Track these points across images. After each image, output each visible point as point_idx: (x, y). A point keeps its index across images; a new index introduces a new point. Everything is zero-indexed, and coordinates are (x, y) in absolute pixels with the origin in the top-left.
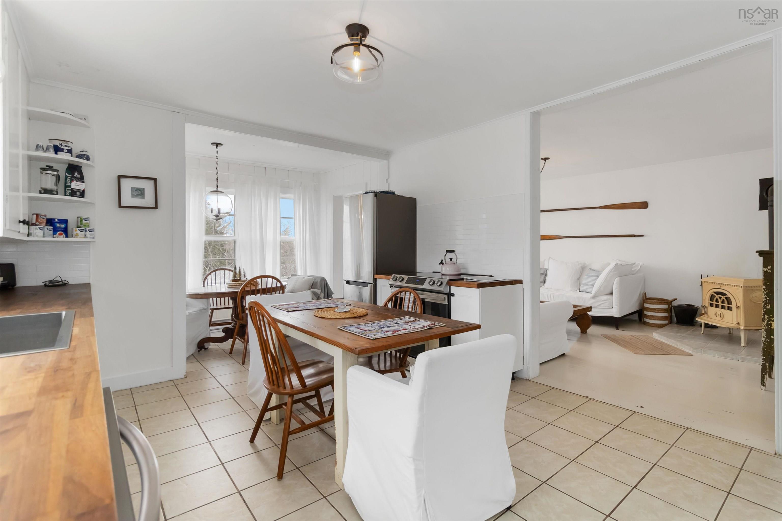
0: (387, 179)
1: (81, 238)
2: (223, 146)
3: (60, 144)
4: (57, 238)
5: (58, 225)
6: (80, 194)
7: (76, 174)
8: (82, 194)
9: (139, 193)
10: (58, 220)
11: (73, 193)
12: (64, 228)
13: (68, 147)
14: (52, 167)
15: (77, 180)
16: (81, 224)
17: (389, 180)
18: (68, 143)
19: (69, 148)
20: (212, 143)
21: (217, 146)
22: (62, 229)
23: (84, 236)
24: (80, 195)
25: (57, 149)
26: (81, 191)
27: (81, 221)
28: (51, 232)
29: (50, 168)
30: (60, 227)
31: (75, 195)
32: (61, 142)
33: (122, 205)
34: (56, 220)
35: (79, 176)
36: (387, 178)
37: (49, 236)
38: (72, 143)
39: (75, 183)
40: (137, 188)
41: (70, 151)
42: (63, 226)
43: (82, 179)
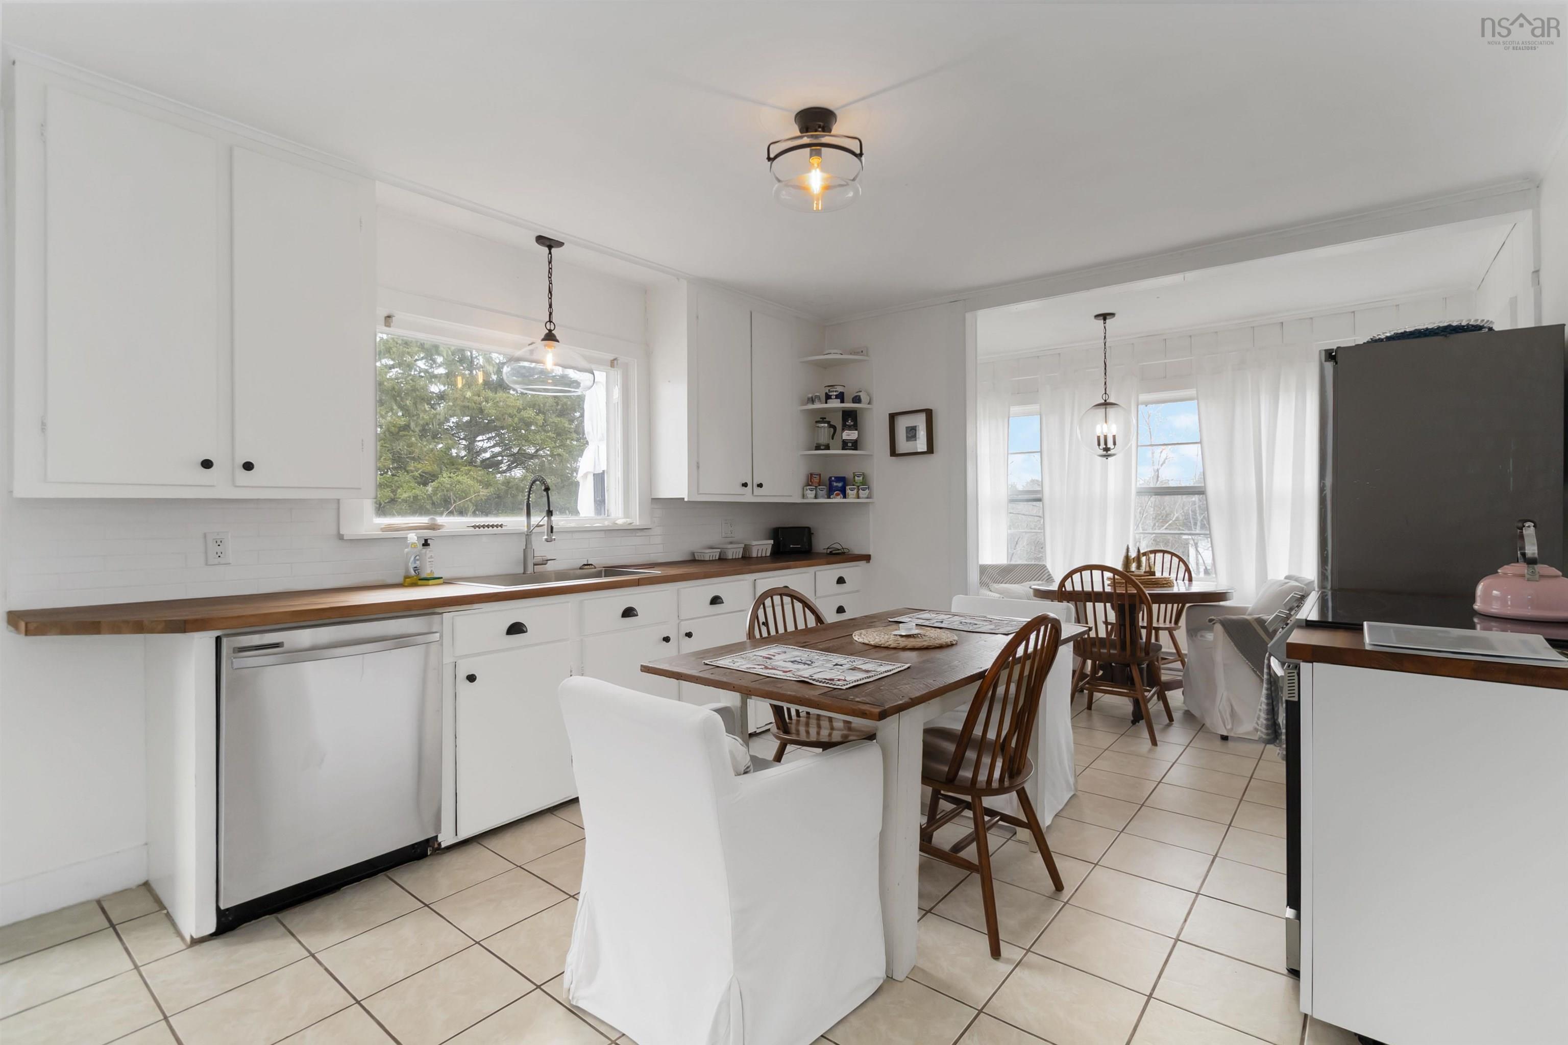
1: (852, 498)
2: (1116, 315)
3: (829, 390)
4: (834, 499)
5: (835, 484)
6: (852, 445)
7: (850, 421)
8: (855, 445)
9: (912, 433)
10: (835, 477)
11: (845, 445)
12: (841, 487)
13: (836, 391)
14: (825, 418)
15: (850, 428)
16: (855, 481)
18: (836, 387)
19: (837, 393)
20: (1097, 316)
21: (1105, 319)
22: (839, 489)
23: (855, 496)
24: (852, 446)
25: (828, 397)
26: (853, 441)
27: (854, 477)
28: (824, 492)
29: (823, 420)
30: (837, 486)
31: (846, 447)
32: (829, 388)
33: (897, 453)
34: (833, 478)
35: (852, 423)
37: (823, 497)
38: (844, 386)
39: (847, 433)
40: (911, 427)
41: (841, 397)
42: (840, 485)
43: (855, 427)
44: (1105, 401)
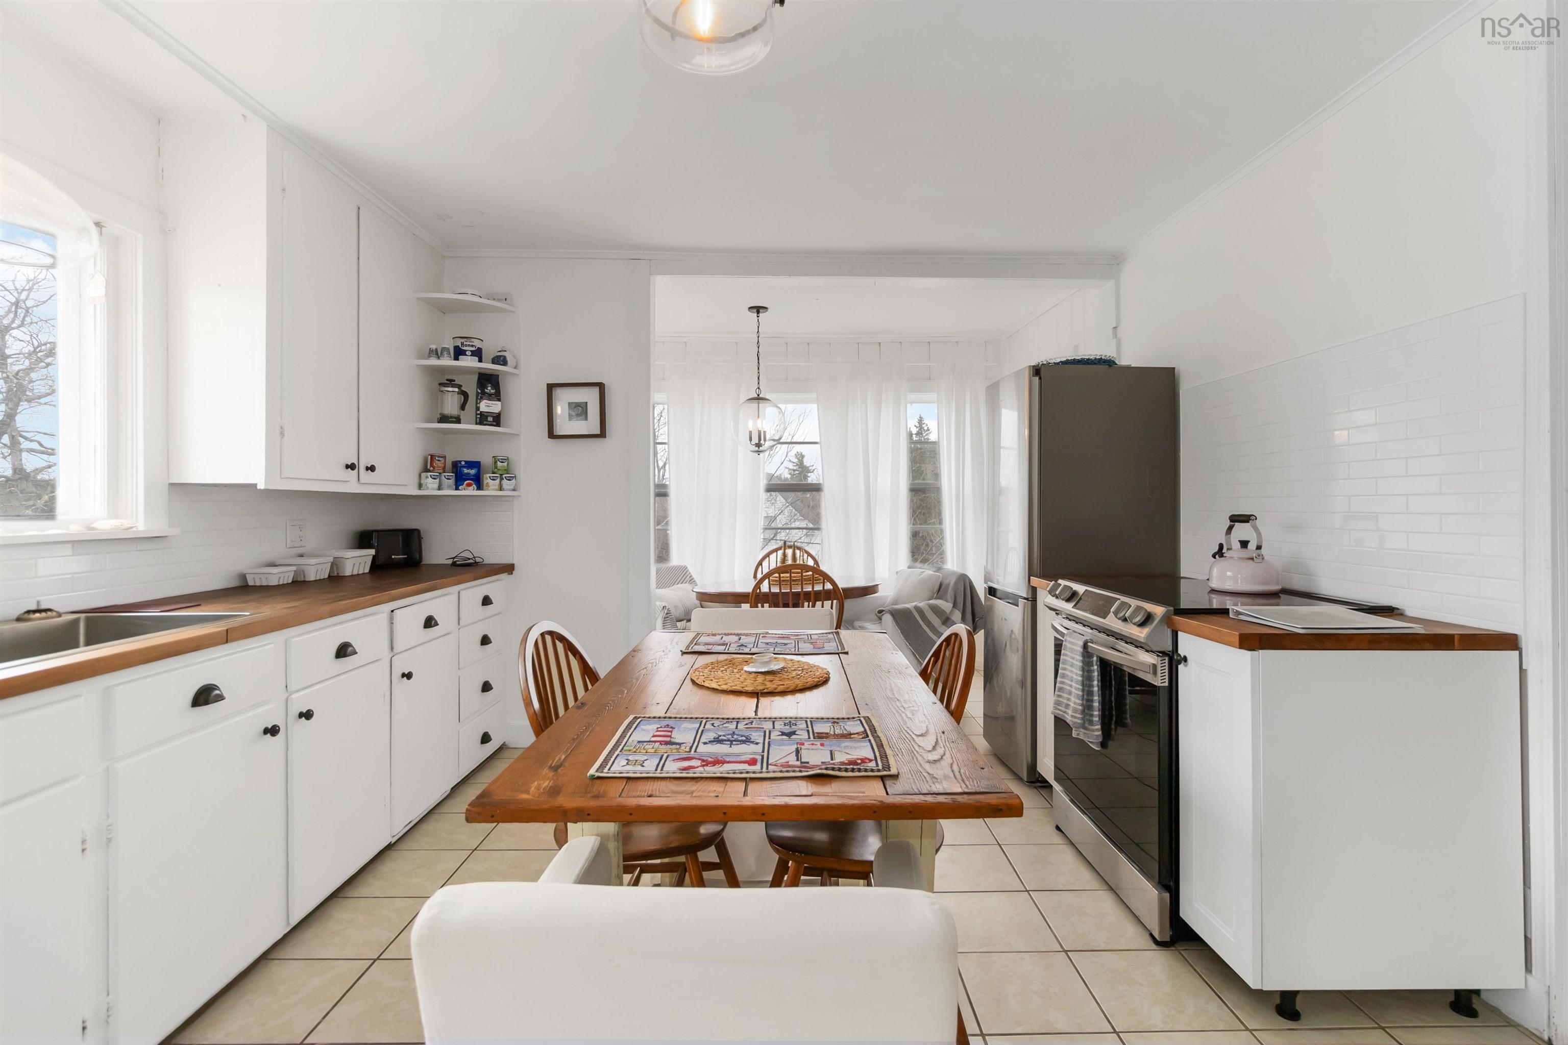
0: (1115, 328)
1: (493, 490)
2: (769, 310)
3: (462, 344)
4: (464, 491)
5: (466, 471)
6: (493, 419)
7: (489, 388)
8: (497, 420)
10: (465, 461)
11: (482, 419)
12: (474, 475)
13: (472, 346)
14: (454, 381)
15: (490, 397)
16: (496, 467)
17: (1119, 330)
18: (472, 340)
19: (473, 349)
20: (751, 308)
21: (758, 312)
22: (472, 477)
23: (497, 487)
24: (493, 421)
25: (458, 353)
26: (495, 415)
27: (496, 462)
28: (452, 482)
29: (451, 383)
30: (468, 474)
31: (485, 422)
32: (463, 340)
33: (555, 434)
34: (463, 463)
35: (493, 391)
36: (1115, 326)
37: (449, 487)
38: (482, 341)
39: (486, 403)
40: (577, 402)
41: (478, 354)
42: (473, 472)
43: (497, 396)
44: (758, 395)
